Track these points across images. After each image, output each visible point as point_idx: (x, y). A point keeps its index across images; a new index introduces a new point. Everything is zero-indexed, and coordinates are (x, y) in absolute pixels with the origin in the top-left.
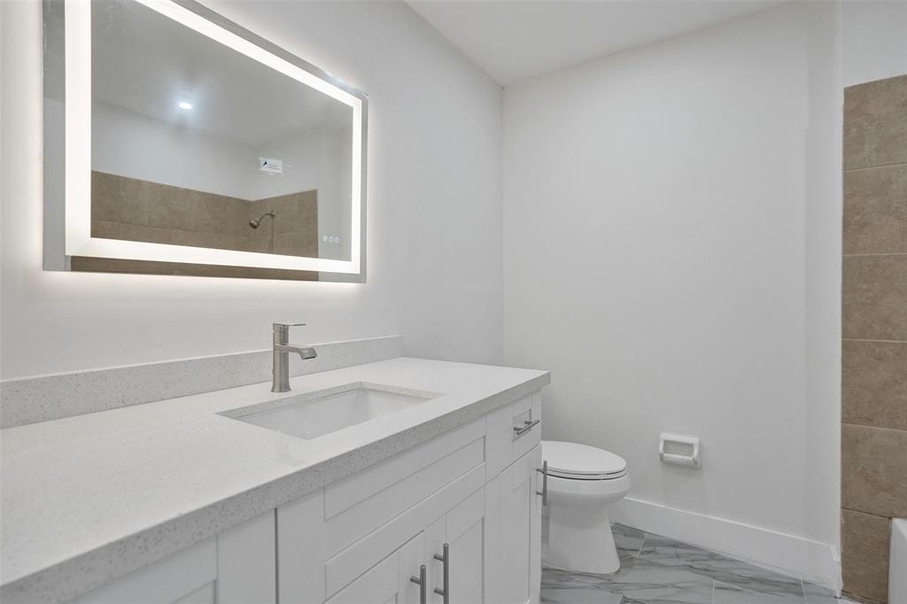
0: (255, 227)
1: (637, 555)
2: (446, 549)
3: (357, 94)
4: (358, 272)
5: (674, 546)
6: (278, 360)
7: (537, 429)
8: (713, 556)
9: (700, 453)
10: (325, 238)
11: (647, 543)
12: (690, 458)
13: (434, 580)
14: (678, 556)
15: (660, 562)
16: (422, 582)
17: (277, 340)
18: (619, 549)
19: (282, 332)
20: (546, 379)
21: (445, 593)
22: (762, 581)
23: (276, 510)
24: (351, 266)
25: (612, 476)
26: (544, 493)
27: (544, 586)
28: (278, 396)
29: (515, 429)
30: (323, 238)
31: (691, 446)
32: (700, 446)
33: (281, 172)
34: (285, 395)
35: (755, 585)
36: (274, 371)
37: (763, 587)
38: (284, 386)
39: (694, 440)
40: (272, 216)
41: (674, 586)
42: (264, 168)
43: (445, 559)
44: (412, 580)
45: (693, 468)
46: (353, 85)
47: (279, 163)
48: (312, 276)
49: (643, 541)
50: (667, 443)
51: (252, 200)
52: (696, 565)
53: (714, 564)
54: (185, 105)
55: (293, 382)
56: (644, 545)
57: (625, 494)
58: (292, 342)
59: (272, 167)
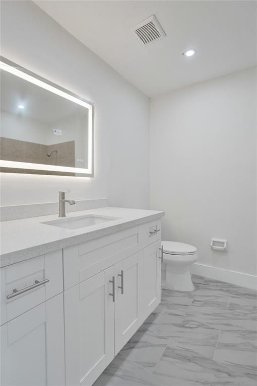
0: (49, 156)
1: (201, 285)
2: (122, 272)
3: (90, 103)
4: (91, 173)
5: (216, 282)
6: (61, 205)
7: (159, 233)
8: (231, 286)
9: (227, 246)
10: (78, 160)
11: (205, 281)
12: (223, 248)
13: (118, 283)
14: (217, 286)
15: (210, 288)
16: (113, 282)
17: (61, 197)
18: (194, 283)
19: (63, 195)
20: (163, 214)
21: (122, 288)
22: (249, 295)
23: (63, 249)
24: (88, 171)
25: (190, 254)
26: (162, 258)
27: (163, 295)
28: (61, 218)
29: (150, 232)
30: (77, 160)
31: (223, 243)
32: (227, 243)
33: (61, 134)
34: (64, 218)
35: (246, 296)
36: (60, 210)
37: (249, 297)
38: (64, 215)
39: (225, 241)
40: (56, 152)
41: (214, 296)
42: (55, 133)
43: (122, 276)
44: (110, 281)
45: (224, 252)
46: (88, 99)
47: (60, 131)
48: (73, 174)
49: (204, 280)
50: (214, 242)
51: (48, 145)
52: (224, 289)
53: (231, 289)
54: (21, 106)
55: (66, 214)
56: (204, 282)
57: (195, 261)
58: (66, 198)
59: (58, 133)
